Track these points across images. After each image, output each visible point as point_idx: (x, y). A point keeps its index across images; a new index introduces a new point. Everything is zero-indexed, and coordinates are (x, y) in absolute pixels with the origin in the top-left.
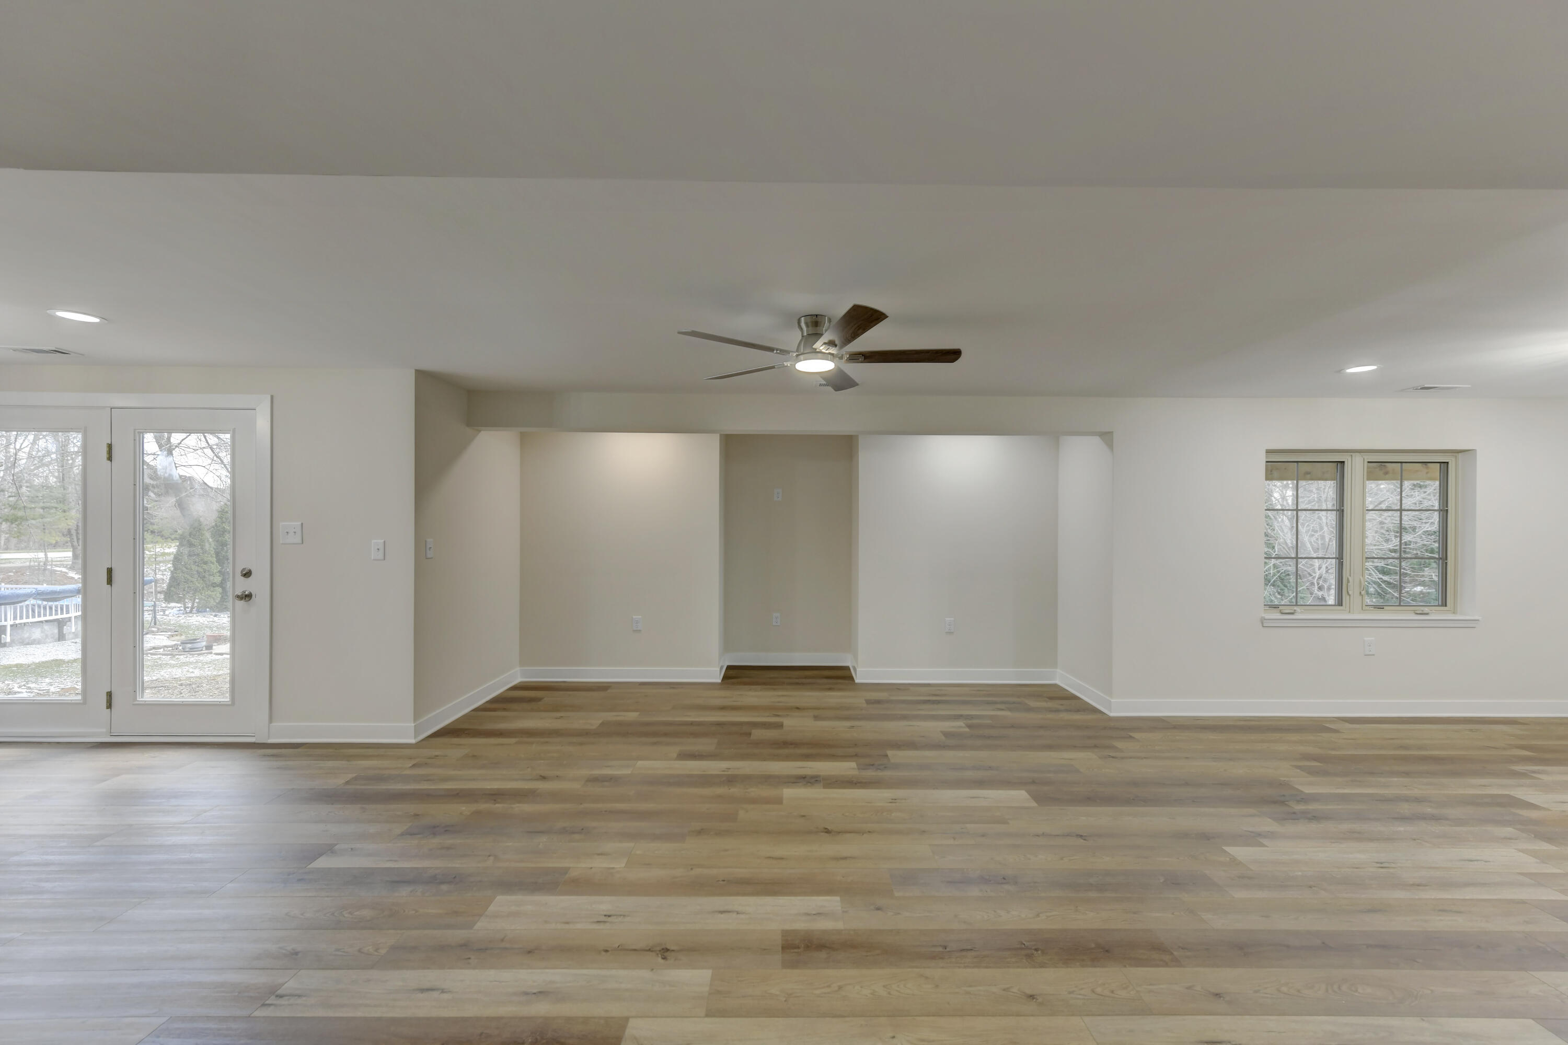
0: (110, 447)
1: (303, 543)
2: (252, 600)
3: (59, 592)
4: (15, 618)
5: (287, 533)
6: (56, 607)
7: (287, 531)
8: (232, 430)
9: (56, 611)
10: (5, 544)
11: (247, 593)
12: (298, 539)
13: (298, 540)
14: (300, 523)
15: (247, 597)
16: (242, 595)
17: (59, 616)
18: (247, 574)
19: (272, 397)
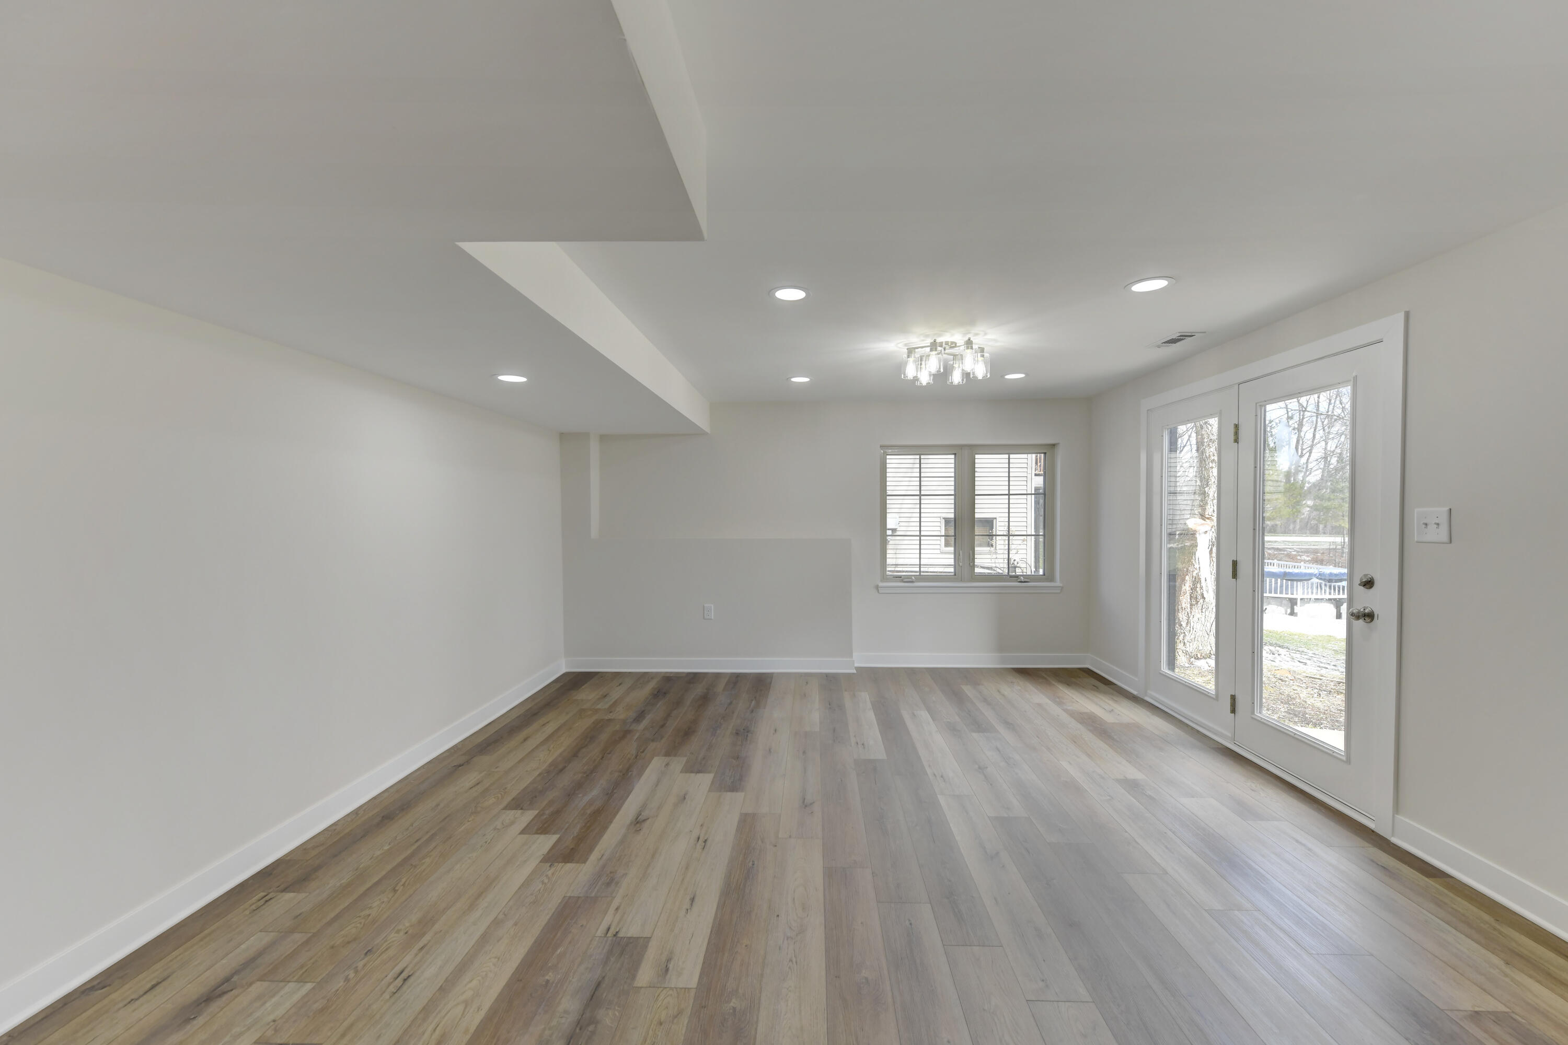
0: (1237, 427)
1: (1451, 542)
2: (1373, 621)
3: (1335, 574)
4: (1303, 593)
5: (1426, 524)
6: (1339, 587)
7: (1425, 522)
8: (1352, 379)
9: (1339, 591)
10: (1323, 529)
11: (1367, 611)
12: (1443, 535)
13: (1444, 537)
14: (1447, 509)
15: (1369, 616)
16: (1358, 613)
17: (1337, 596)
18: (1369, 584)
19: (1407, 315)
